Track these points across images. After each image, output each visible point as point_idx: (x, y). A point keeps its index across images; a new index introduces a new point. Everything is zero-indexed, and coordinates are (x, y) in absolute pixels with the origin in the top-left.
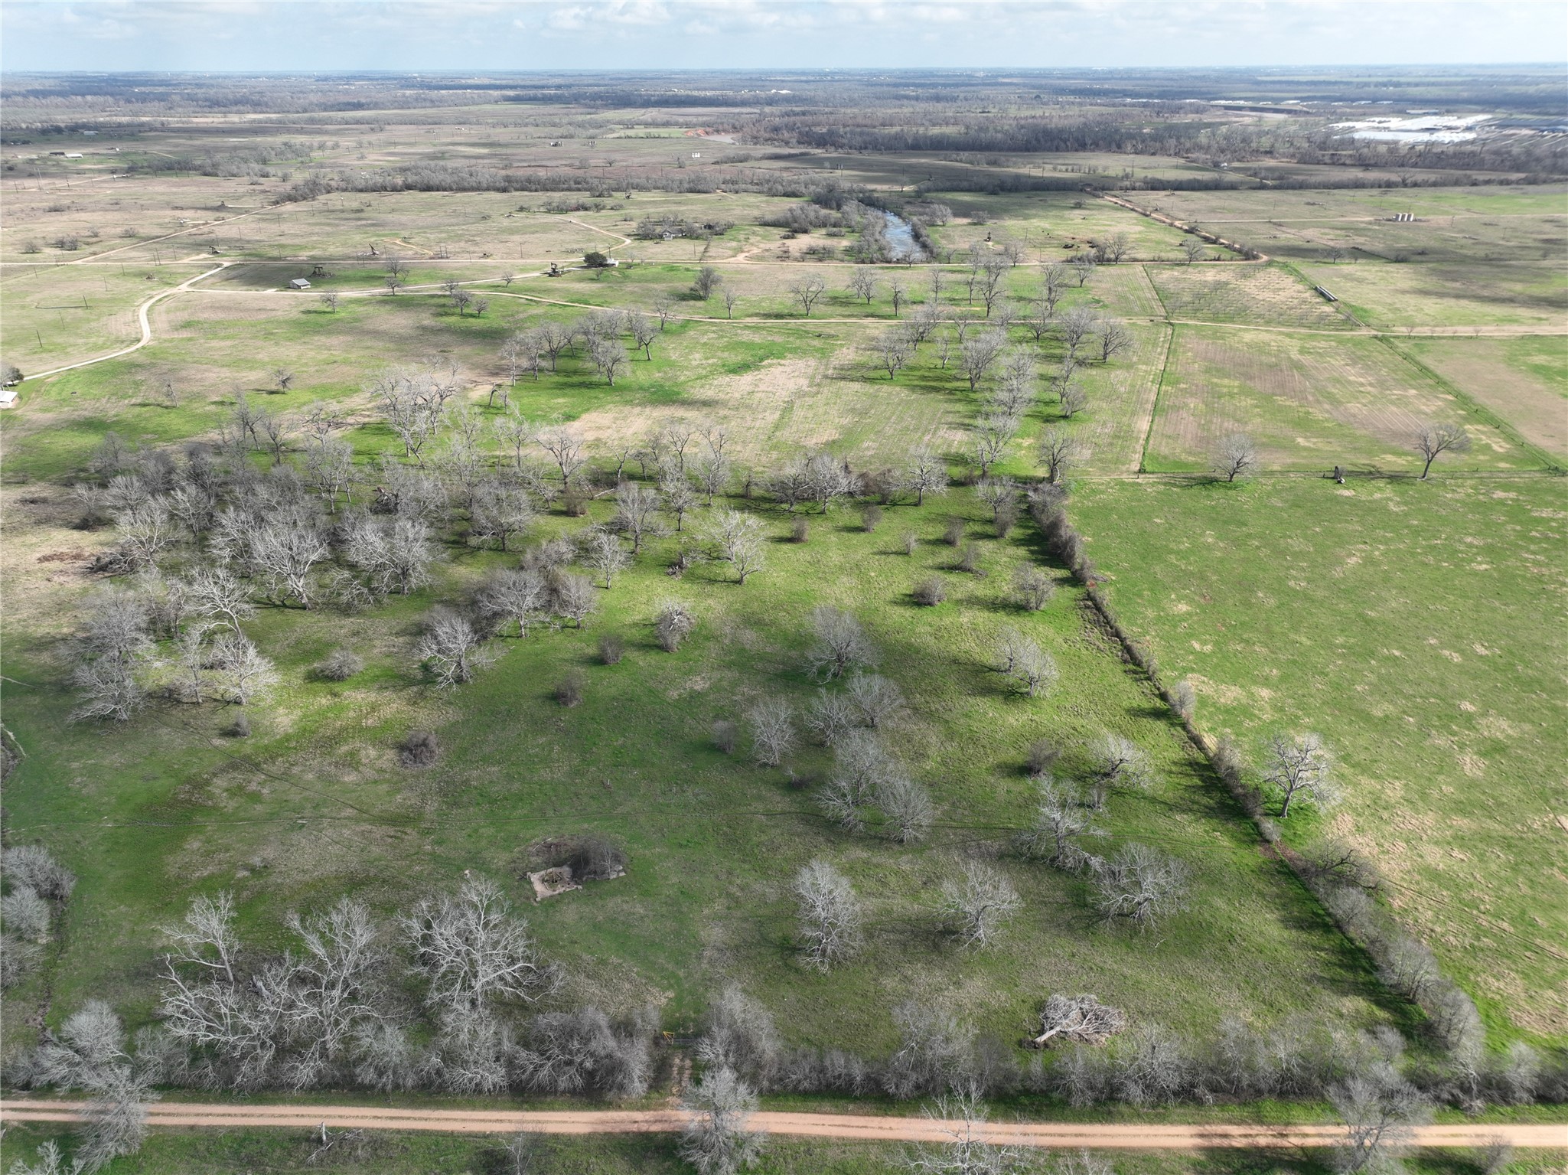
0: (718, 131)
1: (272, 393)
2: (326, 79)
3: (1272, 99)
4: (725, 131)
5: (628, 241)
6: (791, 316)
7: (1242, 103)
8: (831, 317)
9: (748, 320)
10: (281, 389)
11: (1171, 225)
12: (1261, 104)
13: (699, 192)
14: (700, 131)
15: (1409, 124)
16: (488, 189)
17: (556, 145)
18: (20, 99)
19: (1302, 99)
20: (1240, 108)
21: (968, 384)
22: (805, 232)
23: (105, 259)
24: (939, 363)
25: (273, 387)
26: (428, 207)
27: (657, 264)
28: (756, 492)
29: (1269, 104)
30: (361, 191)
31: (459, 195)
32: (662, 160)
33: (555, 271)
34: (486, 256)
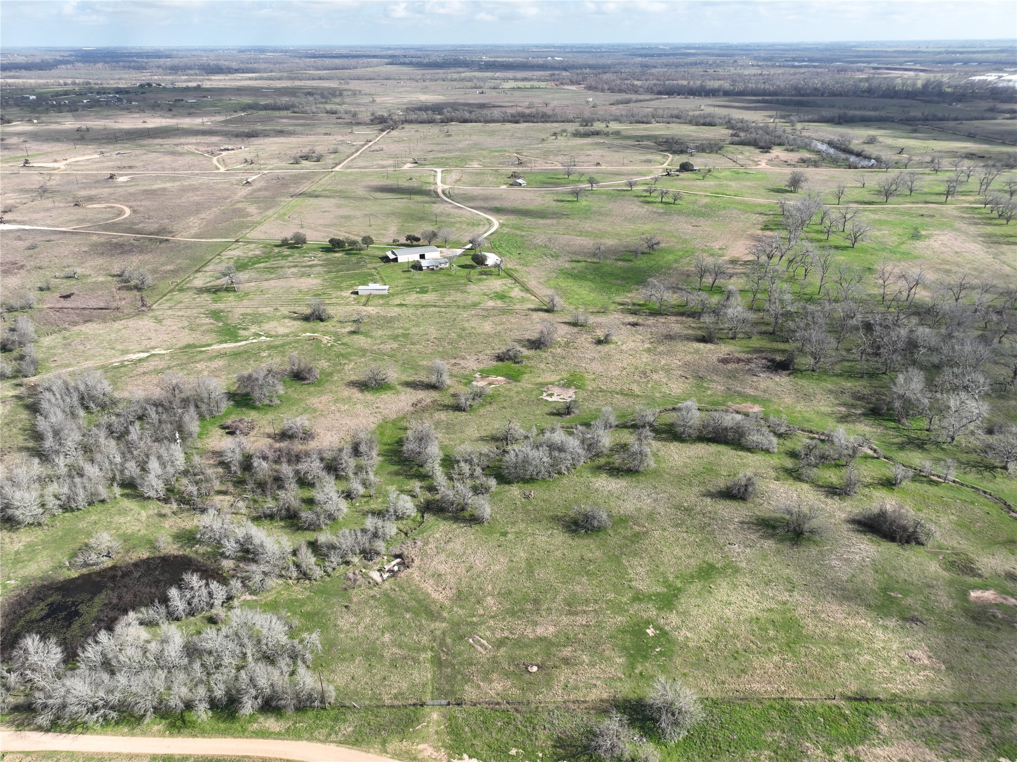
5: (669, 155)
7: (874, 65)
9: (851, 205)
12: (890, 66)
17: (481, 93)
19: (913, 62)
20: (879, 68)
22: (770, 148)
27: (722, 170)
32: (572, 102)
33: (668, 174)
34: (598, 164)
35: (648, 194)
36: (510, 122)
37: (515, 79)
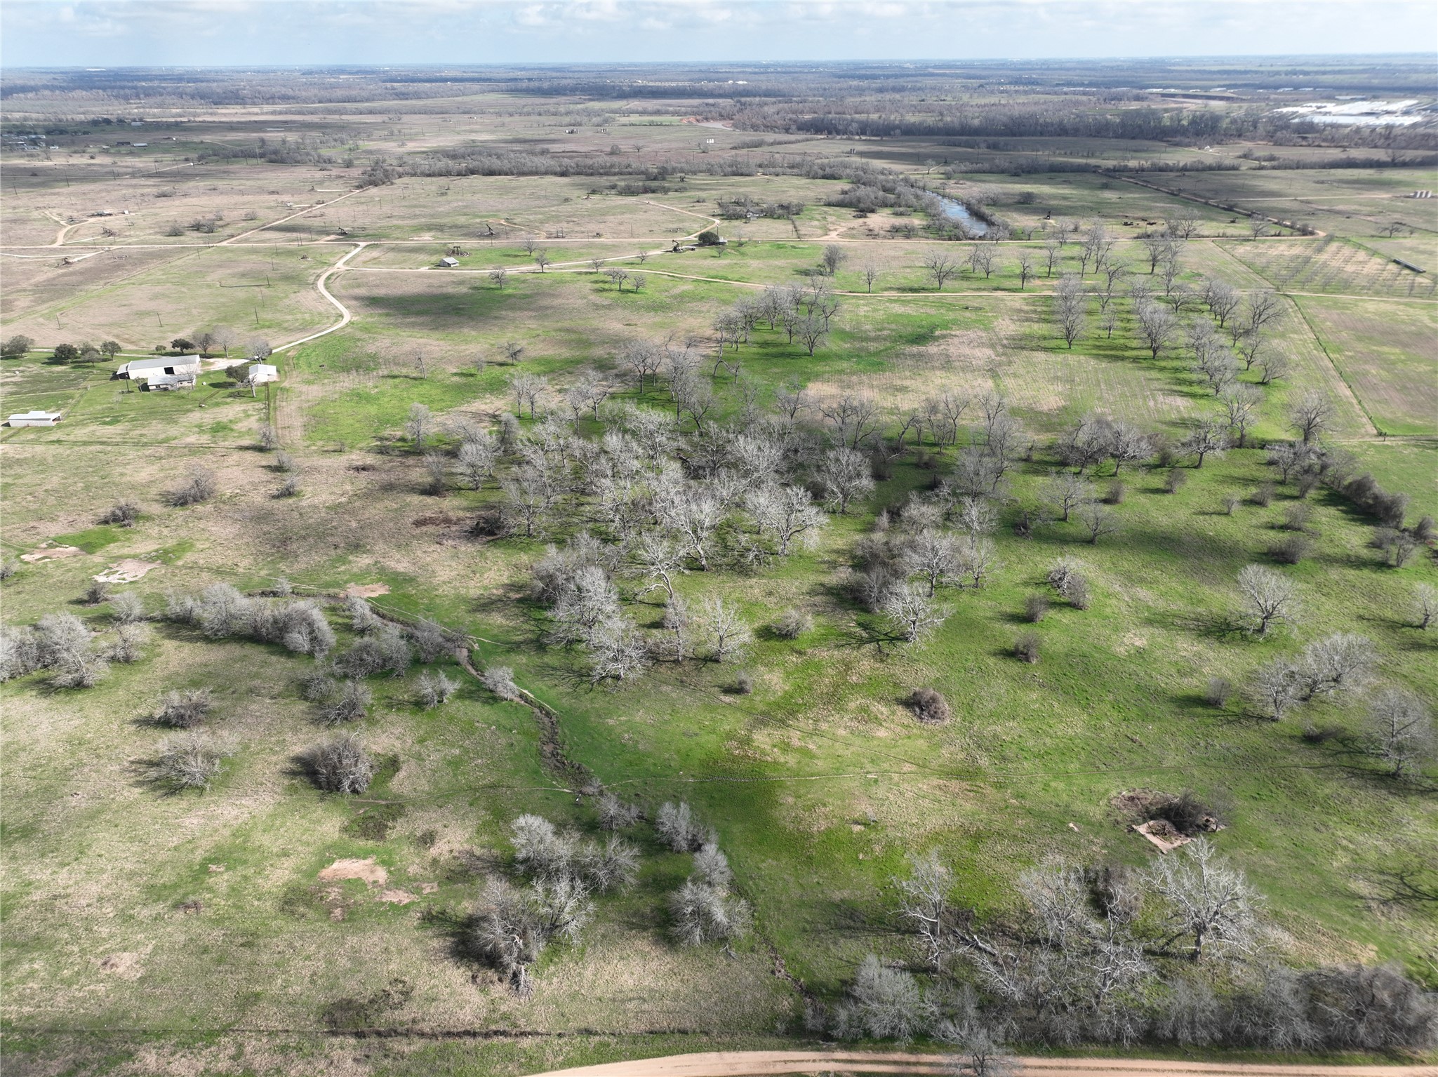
0: (707, 119)
1: (501, 364)
2: (310, 73)
3: (1201, 88)
4: (713, 119)
5: (717, 221)
6: (924, 290)
7: (1172, 91)
8: (962, 291)
9: (886, 294)
10: (510, 361)
11: (1206, 203)
12: (1191, 92)
13: (742, 175)
14: (692, 119)
15: (1346, 108)
16: (546, 173)
17: (572, 132)
18: (47, 92)
19: (1229, 87)
20: (1173, 96)
21: (1151, 353)
22: (873, 211)
23: (246, 240)
24: (1104, 334)
25: (500, 359)
26: (504, 190)
27: (764, 243)
28: (1036, 456)
29: (1199, 92)
30: (429, 175)
31: (522, 179)
32: (681, 145)
33: (675, 249)
34: (598, 235)
35: (610, 278)
36: (555, 174)
37: (644, 112)
